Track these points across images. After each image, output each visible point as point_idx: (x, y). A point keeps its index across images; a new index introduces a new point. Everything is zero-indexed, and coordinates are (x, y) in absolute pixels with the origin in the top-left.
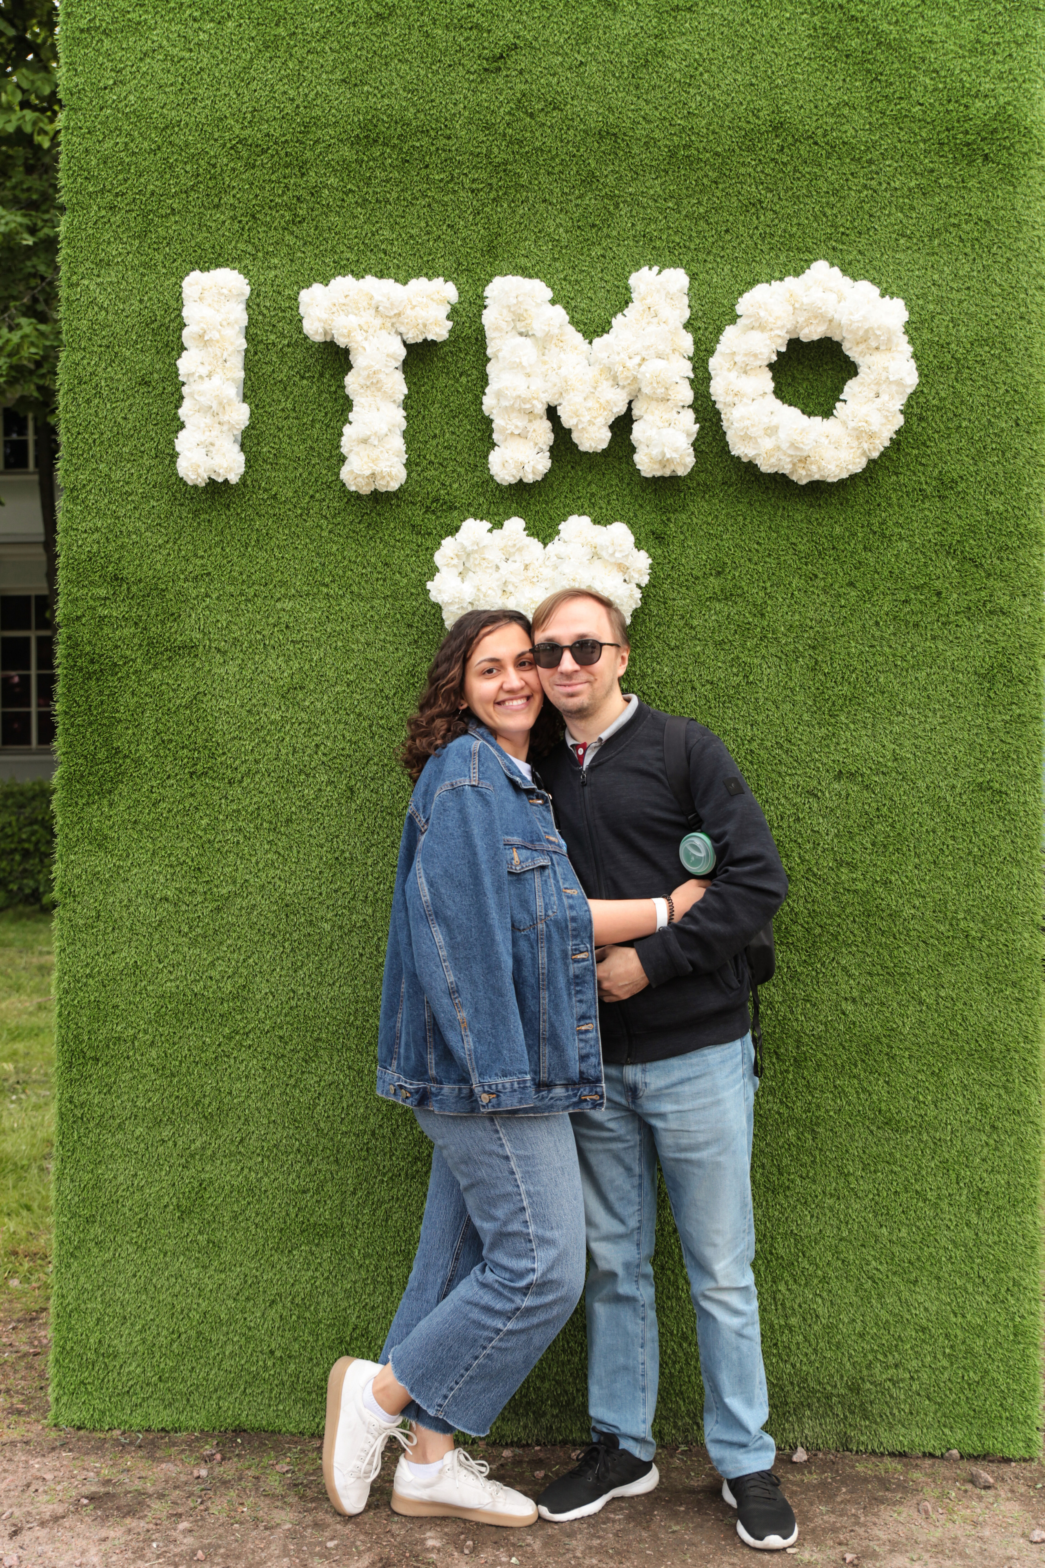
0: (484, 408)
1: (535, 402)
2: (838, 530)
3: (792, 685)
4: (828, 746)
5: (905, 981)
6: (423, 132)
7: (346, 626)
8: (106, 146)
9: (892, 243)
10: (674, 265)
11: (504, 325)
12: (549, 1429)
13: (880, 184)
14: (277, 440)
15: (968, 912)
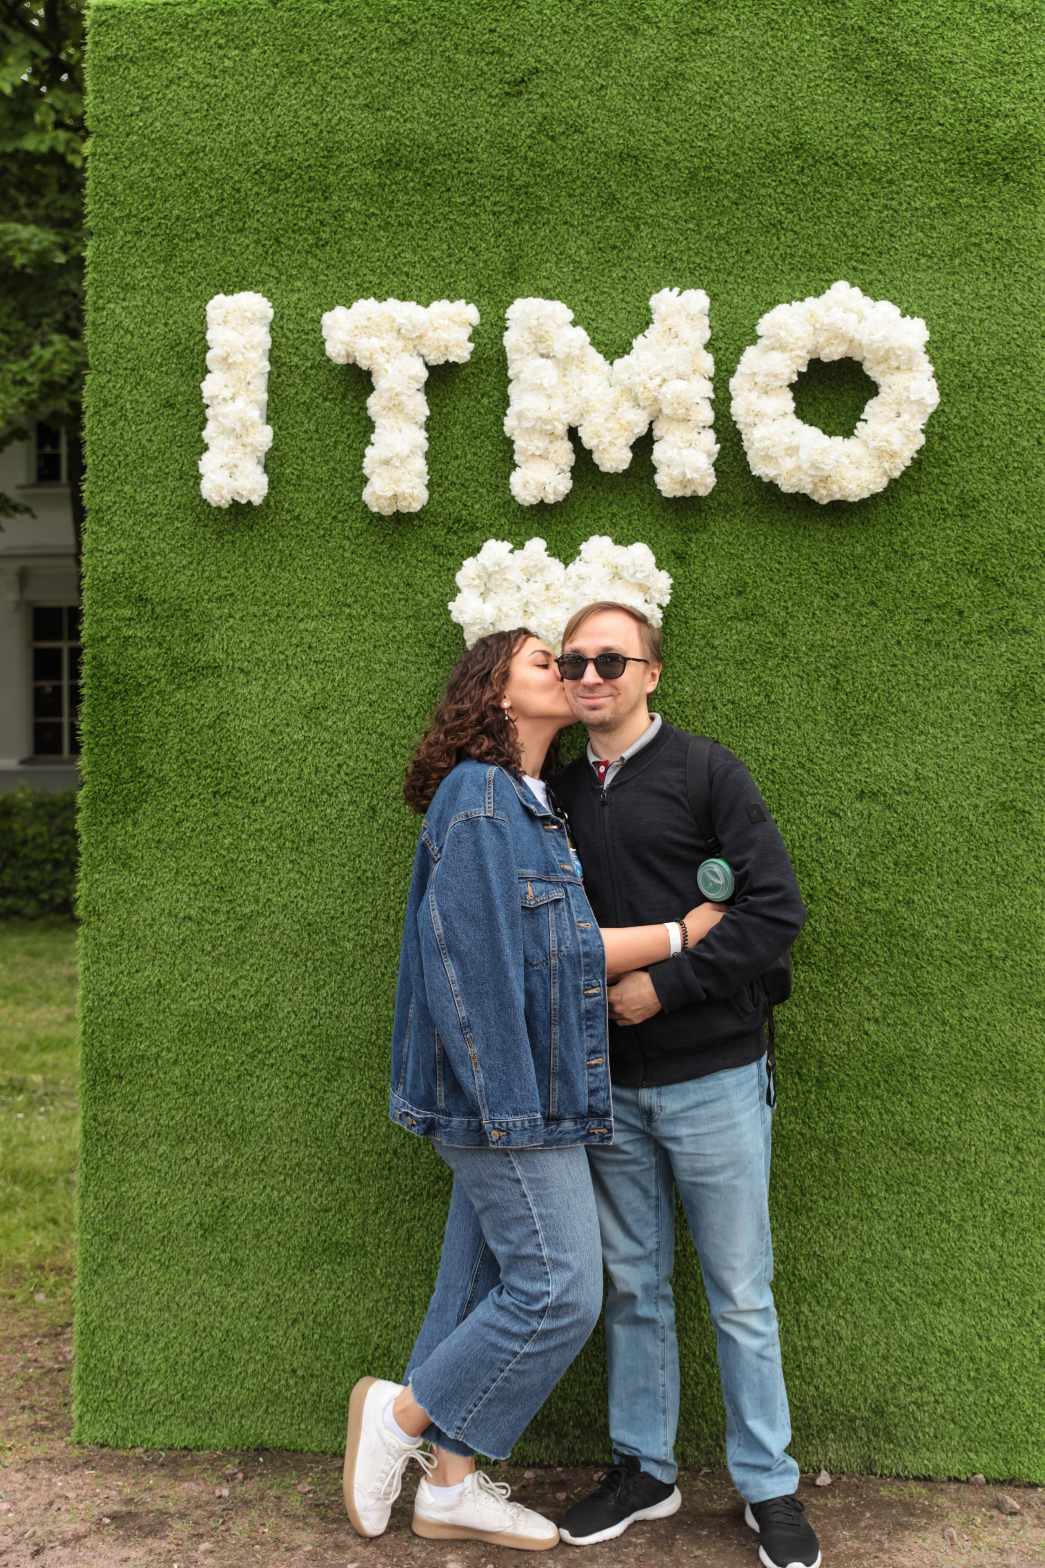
0: (505, 429)
1: (556, 423)
2: (859, 549)
3: (813, 704)
4: (850, 765)
5: (928, 1002)
6: (445, 155)
7: (368, 646)
8: (132, 172)
9: (913, 263)
10: (695, 286)
11: (525, 347)
12: (571, 1451)
13: (901, 204)
14: (299, 461)
15: (992, 931)
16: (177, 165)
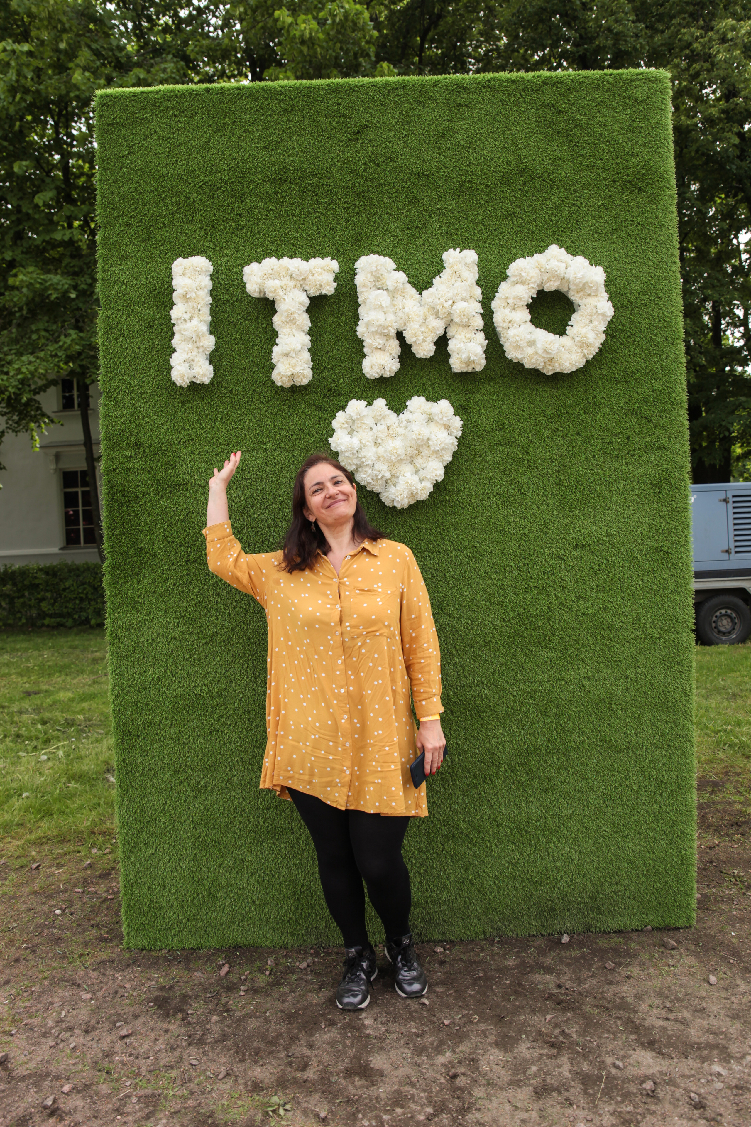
0: (358, 333)
1: (390, 328)
2: (569, 402)
4: (569, 529)
5: (618, 665)
6: (313, 175)
7: (278, 468)
8: (124, 189)
9: (590, 236)
10: (469, 248)
11: (369, 284)
13: (582, 203)
14: (231, 358)
15: (652, 623)
16: (151, 185)
